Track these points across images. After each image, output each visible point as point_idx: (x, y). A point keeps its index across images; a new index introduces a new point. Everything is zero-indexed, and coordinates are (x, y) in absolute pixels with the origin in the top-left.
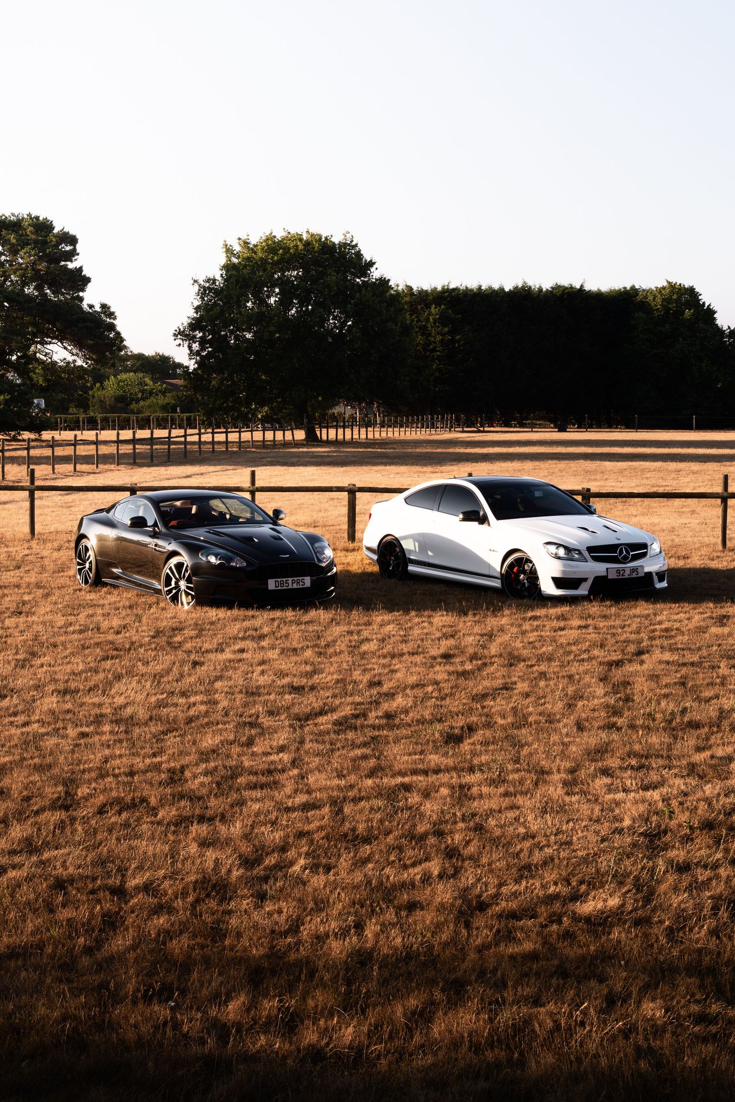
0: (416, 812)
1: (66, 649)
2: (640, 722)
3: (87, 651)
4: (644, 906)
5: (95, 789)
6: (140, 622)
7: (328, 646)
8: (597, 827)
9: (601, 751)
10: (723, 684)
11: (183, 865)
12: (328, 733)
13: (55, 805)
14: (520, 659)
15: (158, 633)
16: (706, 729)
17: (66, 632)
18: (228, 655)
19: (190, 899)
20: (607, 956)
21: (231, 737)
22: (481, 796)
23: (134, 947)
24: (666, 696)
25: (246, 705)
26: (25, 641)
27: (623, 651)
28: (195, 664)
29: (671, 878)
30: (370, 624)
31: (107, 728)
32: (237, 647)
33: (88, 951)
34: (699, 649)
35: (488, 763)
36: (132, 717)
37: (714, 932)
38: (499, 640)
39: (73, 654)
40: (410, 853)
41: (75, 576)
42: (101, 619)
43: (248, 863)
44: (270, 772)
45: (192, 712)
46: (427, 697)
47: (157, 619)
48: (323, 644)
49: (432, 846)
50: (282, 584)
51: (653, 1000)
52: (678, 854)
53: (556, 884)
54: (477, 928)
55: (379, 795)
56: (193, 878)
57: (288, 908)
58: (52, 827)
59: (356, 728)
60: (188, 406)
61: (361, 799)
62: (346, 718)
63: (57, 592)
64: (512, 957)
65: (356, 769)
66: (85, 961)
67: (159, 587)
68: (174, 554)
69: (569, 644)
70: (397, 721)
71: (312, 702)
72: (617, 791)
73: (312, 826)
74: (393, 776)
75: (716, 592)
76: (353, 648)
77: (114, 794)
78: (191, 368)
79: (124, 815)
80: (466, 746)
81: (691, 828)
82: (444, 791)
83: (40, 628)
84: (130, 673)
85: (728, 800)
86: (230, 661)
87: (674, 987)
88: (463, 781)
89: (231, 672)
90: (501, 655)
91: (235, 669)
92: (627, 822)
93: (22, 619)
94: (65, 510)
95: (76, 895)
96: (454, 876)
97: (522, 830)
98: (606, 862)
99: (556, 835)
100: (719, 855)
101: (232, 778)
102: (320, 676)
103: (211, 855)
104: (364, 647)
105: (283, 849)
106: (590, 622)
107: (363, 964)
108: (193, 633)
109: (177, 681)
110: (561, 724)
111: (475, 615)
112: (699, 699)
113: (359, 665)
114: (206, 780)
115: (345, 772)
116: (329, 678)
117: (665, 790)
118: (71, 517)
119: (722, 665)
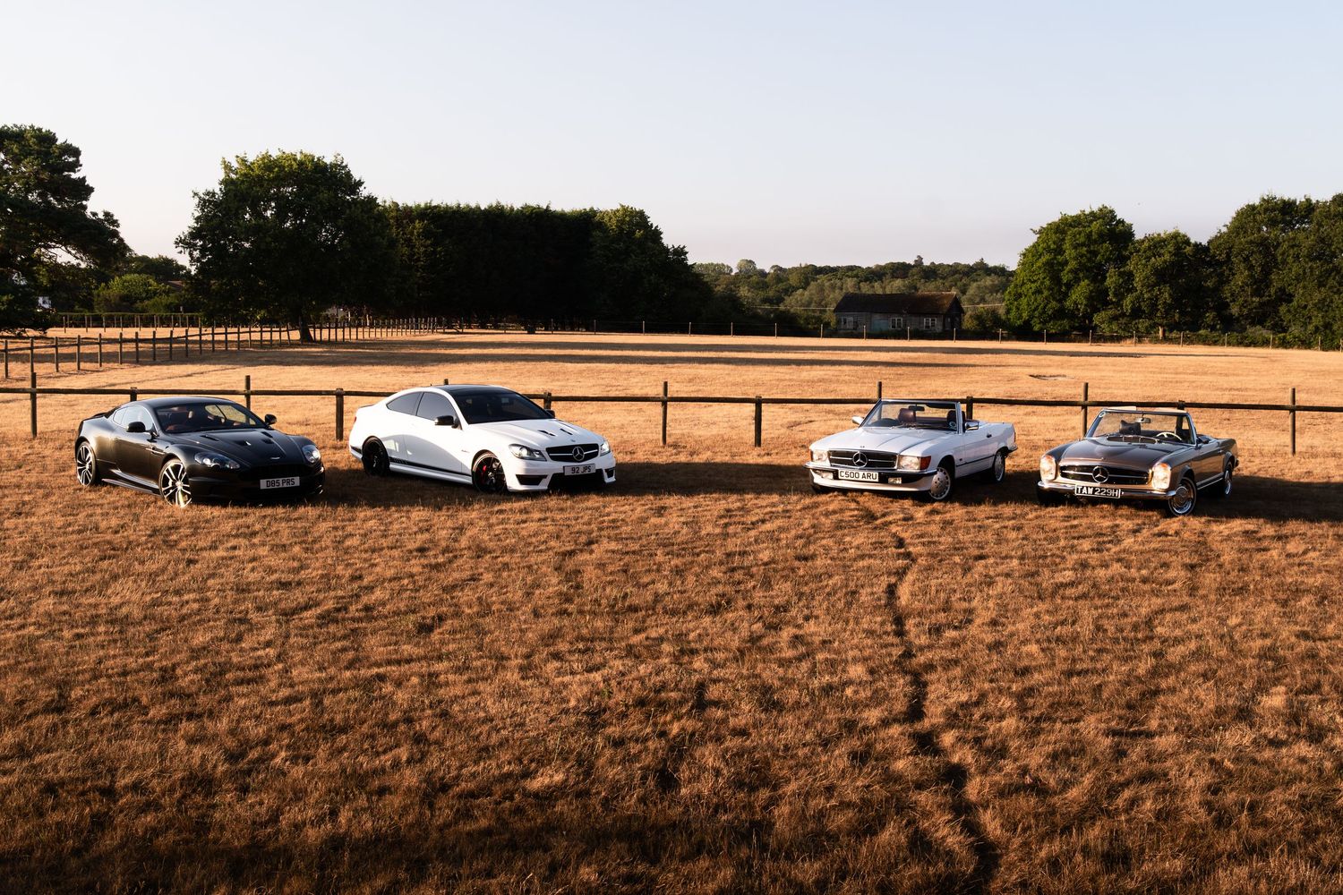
0: (388, 701)
1: (64, 549)
2: (587, 608)
3: (85, 552)
4: (584, 780)
5: (88, 691)
6: (138, 521)
7: (314, 542)
8: (547, 708)
9: (554, 636)
10: (658, 571)
11: (171, 762)
12: (312, 627)
13: (48, 709)
14: (486, 551)
15: (155, 532)
16: (644, 612)
17: (64, 533)
18: (221, 553)
19: (177, 795)
20: (551, 828)
21: (222, 634)
22: (447, 684)
23: (122, 846)
24: (610, 583)
25: (236, 602)
26: (24, 543)
27: (575, 541)
28: (190, 562)
29: (608, 753)
30: (354, 520)
31: (102, 629)
32: (229, 545)
33: (77, 852)
34: (640, 538)
35: (454, 652)
36: (127, 617)
37: (642, 800)
38: (469, 533)
39: (70, 555)
40: (383, 740)
41: (75, 475)
42: (99, 518)
43: (232, 757)
44: (256, 667)
45: (184, 611)
46: (403, 589)
47: (154, 518)
48: (310, 540)
49: (402, 733)
50: (273, 484)
51: (589, 865)
52: (614, 731)
53: (509, 763)
54: (440, 809)
55: (357, 686)
56: (180, 775)
57: (269, 799)
58: (44, 731)
59: (337, 622)
60: (191, 307)
61: (340, 690)
62: (328, 612)
63: (57, 492)
64: (469, 834)
65: (335, 661)
66: (73, 863)
67: (157, 487)
68: (172, 456)
69: (530, 536)
70: (375, 613)
71: (298, 597)
72: (565, 674)
73: (295, 719)
74: (369, 667)
75: (655, 486)
76: (338, 543)
77: (107, 695)
78: (193, 273)
79: (116, 715)
80: (435, 636)
81: (626, 706)
82: (415, 680)
83: (39, 529)
84: (126, 573)
85: (659, 678)
86: (223, 558)
87: (607, 852)
88: (432, 670)
89: (223, 570)
90: (469, 548)
91: (228, 566)
92: (573, 703)
93: (20, 521)
94: (68, 409)
95: (66, 798)
96: (420, 761)
97: (482, 714)
98: (553, 741)
99: (511, 717)
100: (648, 730)
101: (221, 675)
102: (307, 572)
103: (198, 751)
104: (348, 543)
105: (266, 742)
106: (548, 514)
107: (336, 849)
108: (188, 531)
109: (171, 580)
110: (520, 612)
111: (448, 509)
112: (638, 585)
113: (343, 561)
114: (197, 677)
115: (326, 664)
116: (314, 574)
117: (605, 671)
118: (74, 416)
119: (659, 552)
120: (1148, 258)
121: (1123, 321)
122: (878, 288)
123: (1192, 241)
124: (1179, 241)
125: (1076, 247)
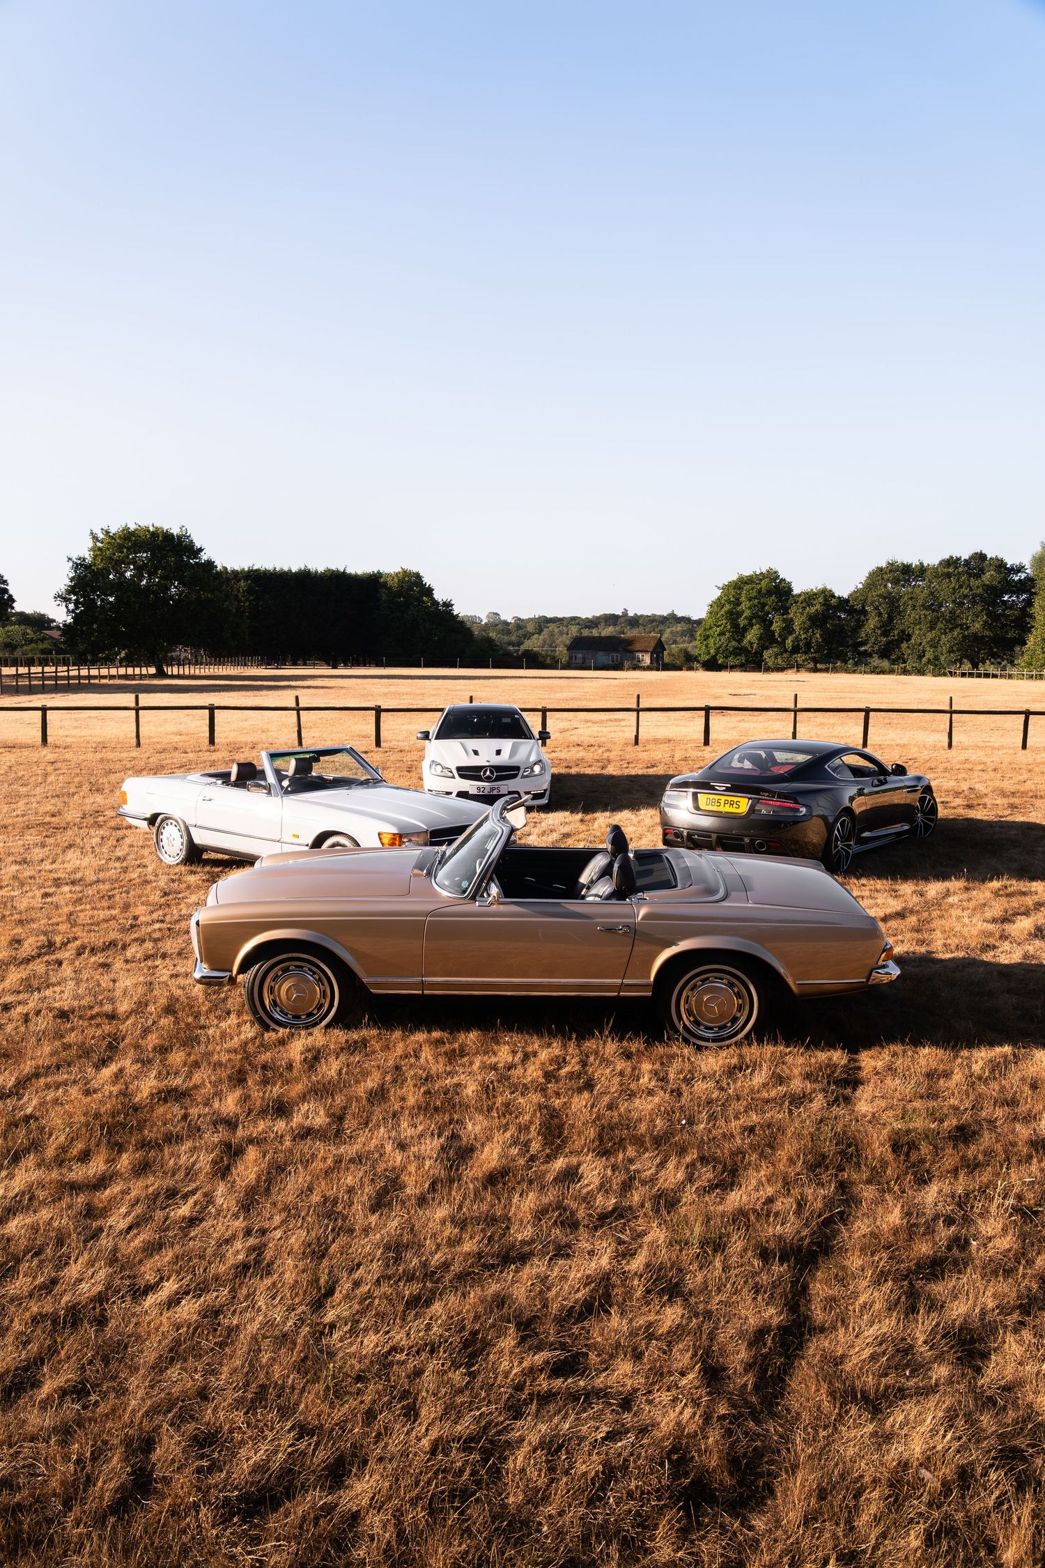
78: (68, 623)
120: (804, 608)
121: (785, 655)
122: (595, 633)
123: (836, 595)
124: (827, 595)
125: (750, 600)
